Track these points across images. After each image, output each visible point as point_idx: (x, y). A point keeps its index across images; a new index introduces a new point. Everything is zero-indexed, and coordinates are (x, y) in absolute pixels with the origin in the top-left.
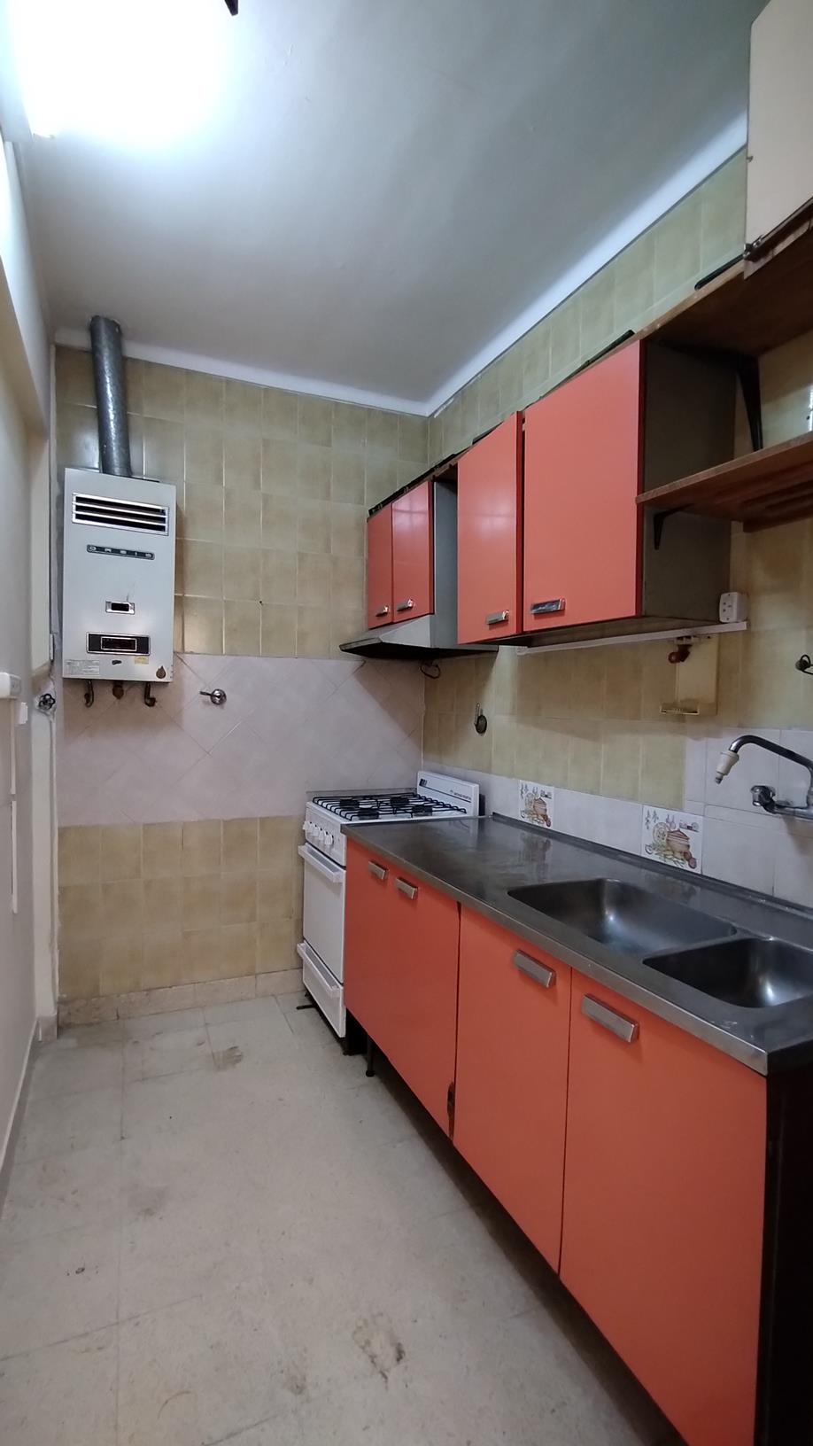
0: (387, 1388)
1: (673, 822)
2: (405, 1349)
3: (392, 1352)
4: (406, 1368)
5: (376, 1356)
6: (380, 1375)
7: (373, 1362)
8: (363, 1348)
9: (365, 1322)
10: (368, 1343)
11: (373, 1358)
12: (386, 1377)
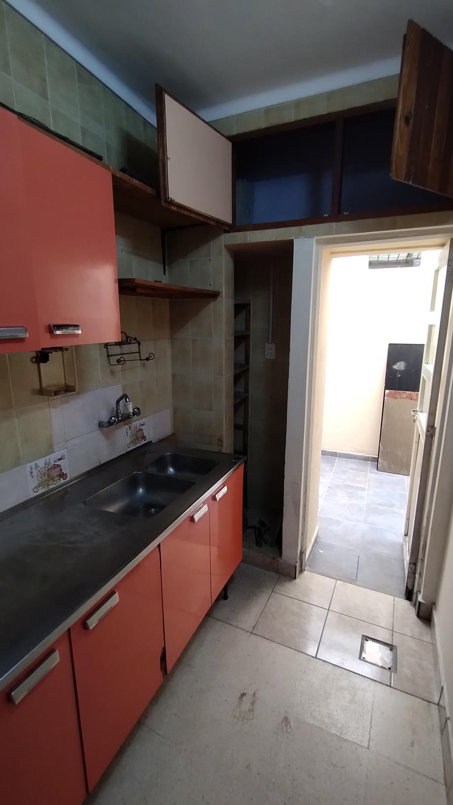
0: (257, 690)
1: (49, 462)
2: (240, 695)
3: (245, 698)
4: (245, 689)
5: (251, 703)
6: (256, 695)
7: (254, 702)
8: (253, 711)
9: (243, 720)
10: (249, 711)
11: (253, 703)
12: (254, 693)
